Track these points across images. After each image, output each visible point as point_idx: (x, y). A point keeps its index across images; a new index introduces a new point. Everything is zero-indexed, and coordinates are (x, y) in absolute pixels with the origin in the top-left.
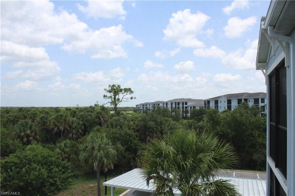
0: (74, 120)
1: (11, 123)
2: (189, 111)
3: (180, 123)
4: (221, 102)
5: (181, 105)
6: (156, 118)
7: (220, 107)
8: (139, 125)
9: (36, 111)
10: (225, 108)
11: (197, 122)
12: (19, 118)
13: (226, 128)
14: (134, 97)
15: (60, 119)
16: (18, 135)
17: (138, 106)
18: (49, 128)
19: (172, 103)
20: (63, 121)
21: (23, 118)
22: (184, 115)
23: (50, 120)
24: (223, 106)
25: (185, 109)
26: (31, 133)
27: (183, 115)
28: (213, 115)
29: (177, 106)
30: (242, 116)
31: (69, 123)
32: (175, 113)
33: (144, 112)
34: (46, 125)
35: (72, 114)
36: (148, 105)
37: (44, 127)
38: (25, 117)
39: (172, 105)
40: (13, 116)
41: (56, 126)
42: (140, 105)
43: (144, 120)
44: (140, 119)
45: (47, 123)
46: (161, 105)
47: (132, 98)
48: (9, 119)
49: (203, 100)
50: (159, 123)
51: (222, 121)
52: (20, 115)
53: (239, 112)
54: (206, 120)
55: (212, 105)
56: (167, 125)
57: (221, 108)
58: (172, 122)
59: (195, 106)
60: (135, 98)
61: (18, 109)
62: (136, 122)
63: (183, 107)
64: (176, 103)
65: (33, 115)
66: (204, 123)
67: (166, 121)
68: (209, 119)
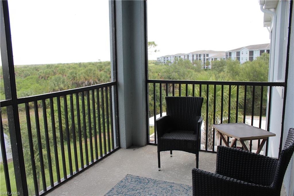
0: (102, 74)
1: (43, 79)
2: (211, 63)
3: (201, 74)
4: (242, 54)
5: (202, 57)
6: (179, 69)
7: (242, 58)
8: (163, 76)
9: (63, 67)
10: (246, 60)
11: (217, 72)
12: (49, 74)
13: (245, 77)
14: (157, 50)
15: (90, 73)
16: (53, 89)
17: (159, 58)
18: (79, 82)
19: (193, 55)
20: (92, 75)
21: (53, 74)
22: (206, 67)
23: (79, 75)
24: (245, 57)
25: (206, 61)
26: (64, 87)
27: (204, 67)
28: (233, 66)
29: (198, 58)
30: (261, 66)
31: (98, 76)
32: (197, 65)
33: (165, 64)
34: (76, 80)
35: (99, 68)
36: (169, 58)
37: (74, 81)
38: (55, 74)
39: (193, 57)
40: (44, 73)
41: (86, 79)
42: (161, 58)
43: (168, 71)
44: (164, 70)
45: (77, 78)
46: (182, 57)
47: (155, 51)
48: (40, 75)
49: (224, 51)
50: (182, 74)
51: (241, 71)
52: (50, 72)
53: (258, 62)
54: (227, 71)
55: (234, 56)
56: (189, 76)
57: (242, 60)
58: (194, 73)
59: (216, 58)
60: (159, 51)
61: (46, 66)
62: (160, 74)
63: (204, 59)
64: (197, 55)
65: (62, 70)
66: (225, 73)
67: (189, 72)
68: (229, 69)
